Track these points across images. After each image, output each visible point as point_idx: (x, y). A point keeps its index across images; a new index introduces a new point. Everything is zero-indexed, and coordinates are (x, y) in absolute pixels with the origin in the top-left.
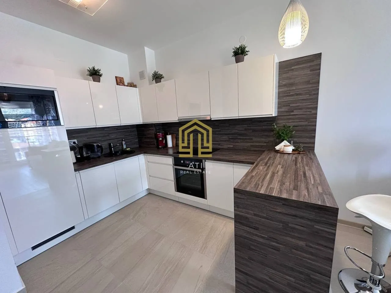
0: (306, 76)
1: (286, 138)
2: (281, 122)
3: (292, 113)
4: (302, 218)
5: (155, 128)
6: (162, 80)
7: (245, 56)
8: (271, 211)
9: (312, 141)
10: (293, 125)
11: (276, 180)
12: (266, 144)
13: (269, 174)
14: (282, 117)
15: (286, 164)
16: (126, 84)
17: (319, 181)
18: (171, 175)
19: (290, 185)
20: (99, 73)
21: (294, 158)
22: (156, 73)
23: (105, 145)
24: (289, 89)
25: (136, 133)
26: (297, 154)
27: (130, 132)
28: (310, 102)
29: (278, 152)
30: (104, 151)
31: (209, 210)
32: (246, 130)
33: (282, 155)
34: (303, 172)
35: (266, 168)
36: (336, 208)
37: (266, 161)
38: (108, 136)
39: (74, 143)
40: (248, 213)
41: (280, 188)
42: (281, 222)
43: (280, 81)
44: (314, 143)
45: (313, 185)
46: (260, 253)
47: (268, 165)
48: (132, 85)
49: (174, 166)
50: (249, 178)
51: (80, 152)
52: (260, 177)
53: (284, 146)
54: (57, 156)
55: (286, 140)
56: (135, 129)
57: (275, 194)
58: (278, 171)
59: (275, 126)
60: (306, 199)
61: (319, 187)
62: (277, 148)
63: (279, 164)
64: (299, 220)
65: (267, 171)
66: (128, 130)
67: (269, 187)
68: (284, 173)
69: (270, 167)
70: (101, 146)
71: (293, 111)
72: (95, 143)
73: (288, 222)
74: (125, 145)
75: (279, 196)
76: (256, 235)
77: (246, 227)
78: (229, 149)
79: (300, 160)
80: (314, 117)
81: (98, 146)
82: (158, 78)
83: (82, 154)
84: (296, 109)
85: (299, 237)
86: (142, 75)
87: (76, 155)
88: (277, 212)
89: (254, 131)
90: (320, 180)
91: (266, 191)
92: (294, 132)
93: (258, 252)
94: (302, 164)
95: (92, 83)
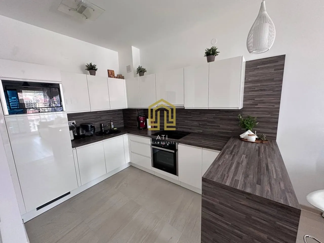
0: (270, 75)
1: (250, 128)
2: (246, 113)
3: (257, 106)
4: (265, 213)
5: (138, 112)
6: (145, 73)
7: (216, 56)
8: (235, 202)
9: (274, 131)
10: (257, 117)
11: (240, 171)
12: (231, 131)
13: (234, 164)
14: (247, 109)
15: (250, 154)
16: (116, 76)
17: (281, 176)
18: (149, 153)
19: (253, 177)
20: (95, 68)
21: (257, 147)
22: (140, 68)
23: (96, 125)
24: (254, 85)
25: (122, 115)
26: (260, 143)
27: (118, 114)
28: (273, 98)
29: (242, 140)
30: (96, 130)
31: (180, 185)
32: (214, 118)
33: (247, 143)
34: (266, 164)
35: (231, 157)
36: (299, 210)
37: (231, 149)
38: (100, 118)
39: (73, 123)
40: (214, 201)
41: (244, 181)
42: (244, 213)
43: (246, 78)
44: (276, 134)
45: (275, 180)
46: (224, 237)
47: (233, 153)
48: (120, 77)
49: (152, 146)
50: (216, 166)
51: (77, 131)
52: (226, 167)
53: (248, 135)
54: (60, 130)
55: (250, 129)
56: (121, 112)
57: (239, 187)
58: (242, 162)
59: (241, 117)
60: (269, 196)
61: (281, 183)
62: (242, 136)
63: (244, 154)
64: (261, 214)
65: (232, 160)
66: (116, 113)
67: (234, 179)
68: (248, 163)
69: (235, 156)
70: (94, 126)
71: (257, 105)
72: (89, 124)
73: (251, 215)
74: (113, 125)
75: (243, 190)
76: (221, 221)
77: (211, 213)
78: (199, 134)
79: (263, 150)
80: (277, 111)
81: (92, 127)
82: (142, 72)
83: (78, 133)
84: (260, 103)
85: (261, 230)
86: (129, 69)
87: (74, 133)
88: (241, 204)
89: (221, 119)
90: (282, 174)
91: (231, 183)
92: (258, 123)
93: (222, 236)
94: (265, 155)
95: (89, 76)
